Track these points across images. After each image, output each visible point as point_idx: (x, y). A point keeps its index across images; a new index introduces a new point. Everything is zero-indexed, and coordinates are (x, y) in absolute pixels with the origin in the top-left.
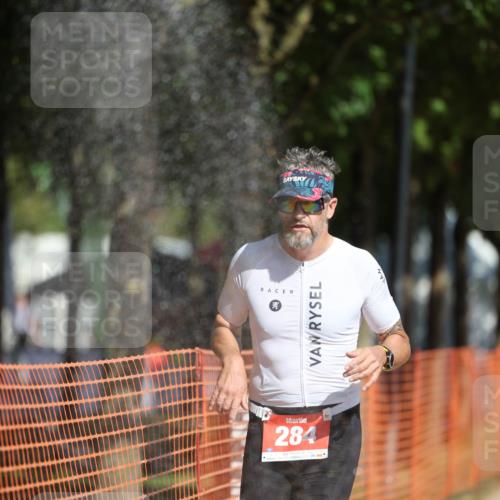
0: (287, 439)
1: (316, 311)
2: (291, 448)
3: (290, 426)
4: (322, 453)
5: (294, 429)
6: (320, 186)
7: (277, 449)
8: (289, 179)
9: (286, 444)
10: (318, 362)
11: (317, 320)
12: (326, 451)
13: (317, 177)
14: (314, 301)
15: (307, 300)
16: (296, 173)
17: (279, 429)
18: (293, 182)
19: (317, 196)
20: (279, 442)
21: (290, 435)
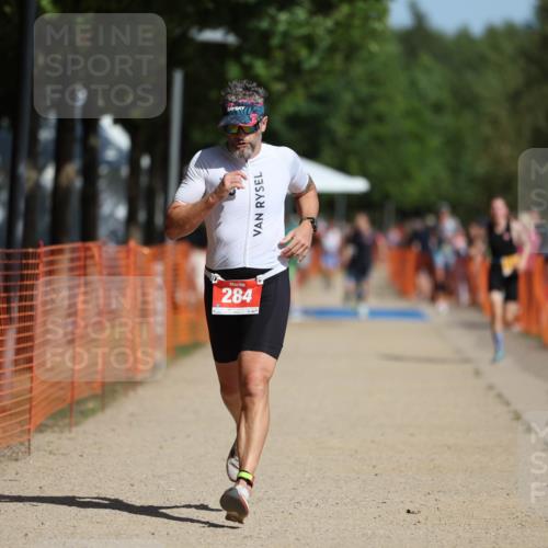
0: (231, 298)
1: (260, 193)
2: (232, 305)
3: (233, 288)
4: (255, 310)
5: (235, 290)
6: (254, 112)
7: (223, 305)
8: (232, 109)
9: (230, 301)
10: (259, 233)
11: (261, 200)
12: (258, 308)
13: (252, 105)
14: (258, 186)
15: (253, 186)
16: (237, 104)
17: (224, 290)
18: (235, 112)
19: (254, 122)
20: (225, 300)
21: (233, 295)
